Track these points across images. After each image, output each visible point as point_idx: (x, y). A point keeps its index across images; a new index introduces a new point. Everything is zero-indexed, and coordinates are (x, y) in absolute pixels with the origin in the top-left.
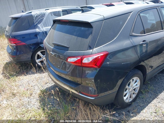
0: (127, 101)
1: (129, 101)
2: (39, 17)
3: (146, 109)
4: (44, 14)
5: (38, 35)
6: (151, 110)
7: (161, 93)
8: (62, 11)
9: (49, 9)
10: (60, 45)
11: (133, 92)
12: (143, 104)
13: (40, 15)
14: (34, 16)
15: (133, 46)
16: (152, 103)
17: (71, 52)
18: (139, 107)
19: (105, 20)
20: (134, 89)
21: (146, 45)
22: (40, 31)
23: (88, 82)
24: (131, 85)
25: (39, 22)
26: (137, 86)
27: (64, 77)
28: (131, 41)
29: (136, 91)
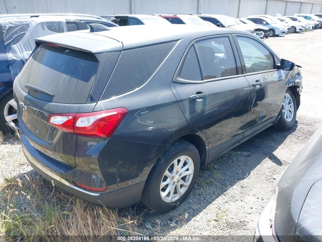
0: (168, 200)
1: (171, 200)
2: (15, 30)
3: (201, 214)
4: (28, 25)
5: (12, 65)
6: (209, 217)
7: (232, 186)
8: (65, 21)
9: (38, 16)
10: (38, 90)
11: (180, 183)
12: (198, 205)
13: (18, 26)
14: (5, 27)
15: (176, 100)
16: (214, 203)
17: (56, 105)
18: (191, 210)
19: (124, 50)
20: (181, 177)
21: (203, 101)
22: (15, 58)
23: (94, 167)
24: (175, 170)
25: (14, 40)
26: (187, 173)
27: (52, 156)
28: (174, 91)
29: (188, 181)
